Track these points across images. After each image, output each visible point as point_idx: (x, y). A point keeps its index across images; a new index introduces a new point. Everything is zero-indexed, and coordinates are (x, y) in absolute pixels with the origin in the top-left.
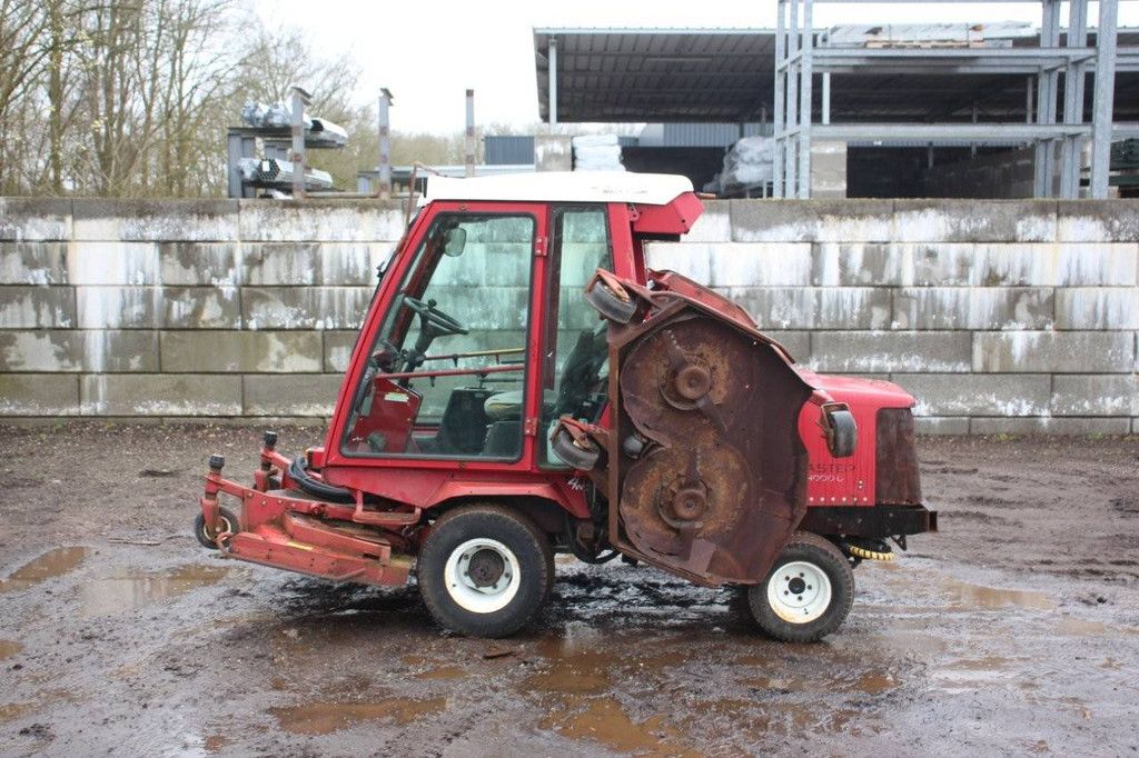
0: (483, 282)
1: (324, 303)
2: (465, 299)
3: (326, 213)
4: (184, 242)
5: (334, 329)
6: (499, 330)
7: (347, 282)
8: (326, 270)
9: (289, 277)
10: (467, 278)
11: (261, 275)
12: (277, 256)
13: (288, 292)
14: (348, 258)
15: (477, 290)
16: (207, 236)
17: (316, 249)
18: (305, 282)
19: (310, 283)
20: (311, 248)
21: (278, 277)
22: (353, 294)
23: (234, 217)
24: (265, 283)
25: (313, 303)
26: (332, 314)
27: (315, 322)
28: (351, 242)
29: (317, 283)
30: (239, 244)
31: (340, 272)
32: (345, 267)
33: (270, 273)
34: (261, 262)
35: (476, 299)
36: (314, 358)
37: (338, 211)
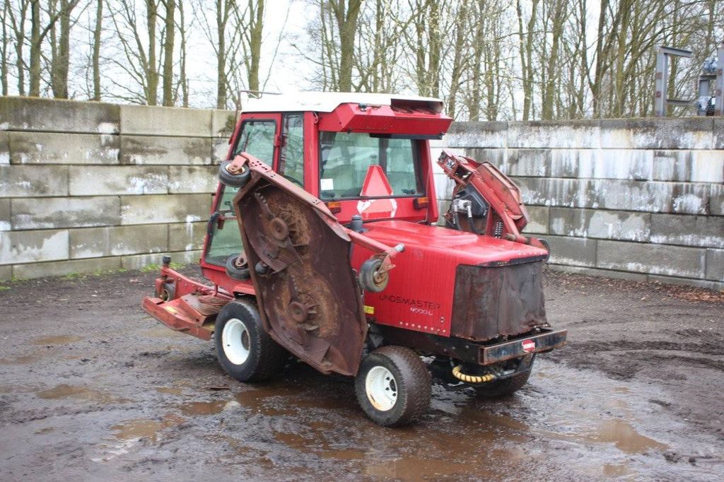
0: (650, 178)
1: (551, 188)
2: (637, 189)
3: (555, 129)
4: (478, 148)
5: (555, 206)
6: (660, 213)
7: (565, 175)
8: (553, 166)
9: (532, 171)
10: (639, 175)
11: (517, 169)
12: (526, 157)
13: (531, 181)
14: (566, 159)
15: (646, 183)
16: (489, 145)
17: (547, 154)
18: (541, 174)
19: (544, 175)
20: (545, 153)
21: (526, 171)
22: (568, 183)
23: (504, 133)
24: (519, 175)
25: (545, 189)
26: (555, 196)
27: (545, 201)
28: (569, 148)
29: (548, 176)
30: (507, 149)
31: (561, 168)
32: (564, 165)
33: (522, 169)
34: (517, 161)
35: (645, 189)
36: (543, 224)
37: (562, 128)
